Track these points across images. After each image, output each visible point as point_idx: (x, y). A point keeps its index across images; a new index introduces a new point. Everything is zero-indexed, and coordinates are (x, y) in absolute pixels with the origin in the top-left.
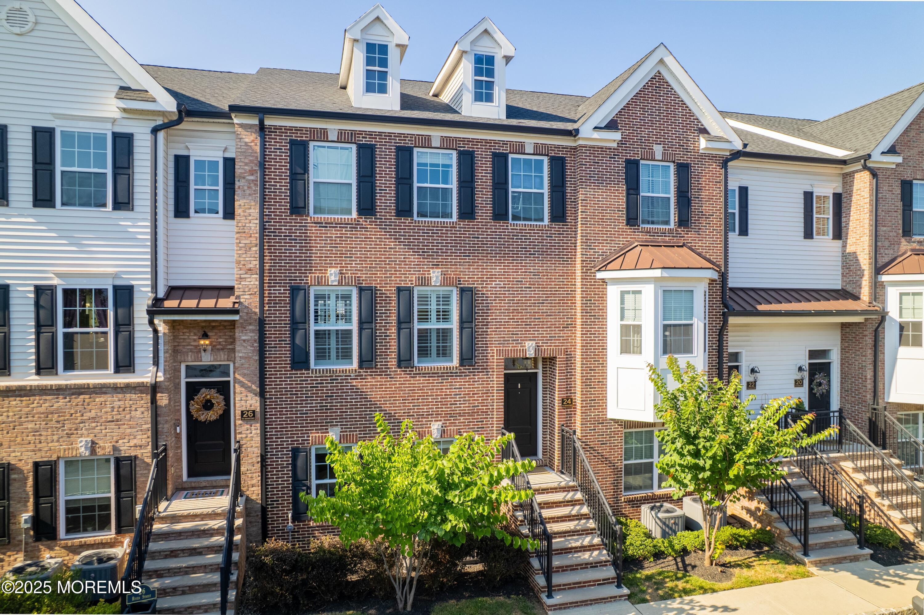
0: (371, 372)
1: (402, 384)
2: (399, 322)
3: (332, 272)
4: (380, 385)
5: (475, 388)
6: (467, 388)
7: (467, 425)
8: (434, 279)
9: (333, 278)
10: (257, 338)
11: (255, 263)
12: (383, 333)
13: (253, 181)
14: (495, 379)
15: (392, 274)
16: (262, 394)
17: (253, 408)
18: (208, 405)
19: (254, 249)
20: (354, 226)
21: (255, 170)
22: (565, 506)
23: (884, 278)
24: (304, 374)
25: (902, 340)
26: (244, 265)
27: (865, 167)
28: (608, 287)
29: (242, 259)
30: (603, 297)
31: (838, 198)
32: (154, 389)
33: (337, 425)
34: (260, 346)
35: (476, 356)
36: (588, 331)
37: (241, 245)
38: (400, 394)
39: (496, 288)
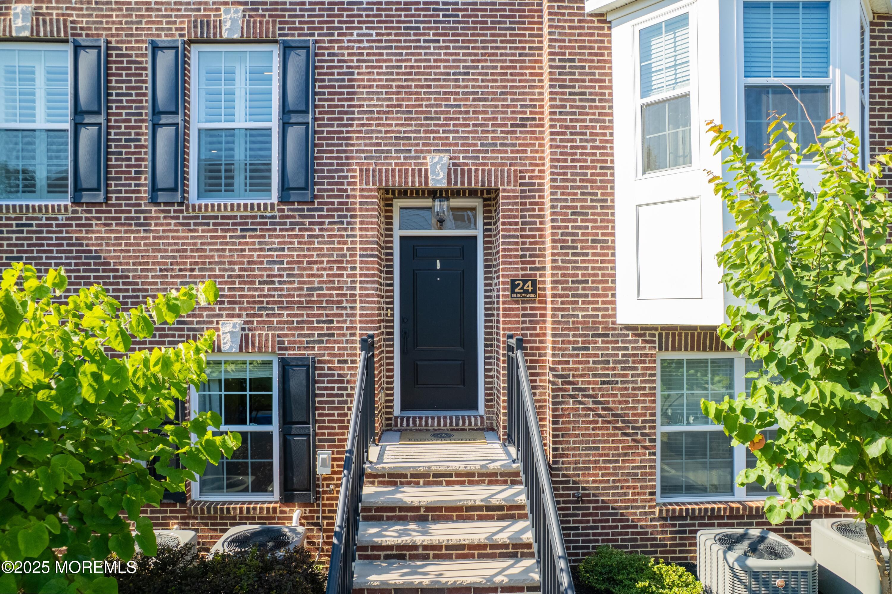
0: (97, 212)
1: (160, 238)
2: (155, 112)
3: (19, 10)
4: (116, 238)
5: (315, 249)
6: (295, 250)
7: (296, 329)
8: (228, 25)
9: (19, 23)
12: (123, 134)
14: (358, 233)
15: (142, 16)
22: (481, 518)
28: (614, 31)
35: (315, 184)
36: (567, 127)
38: (155, 257)
39: (361, 41)
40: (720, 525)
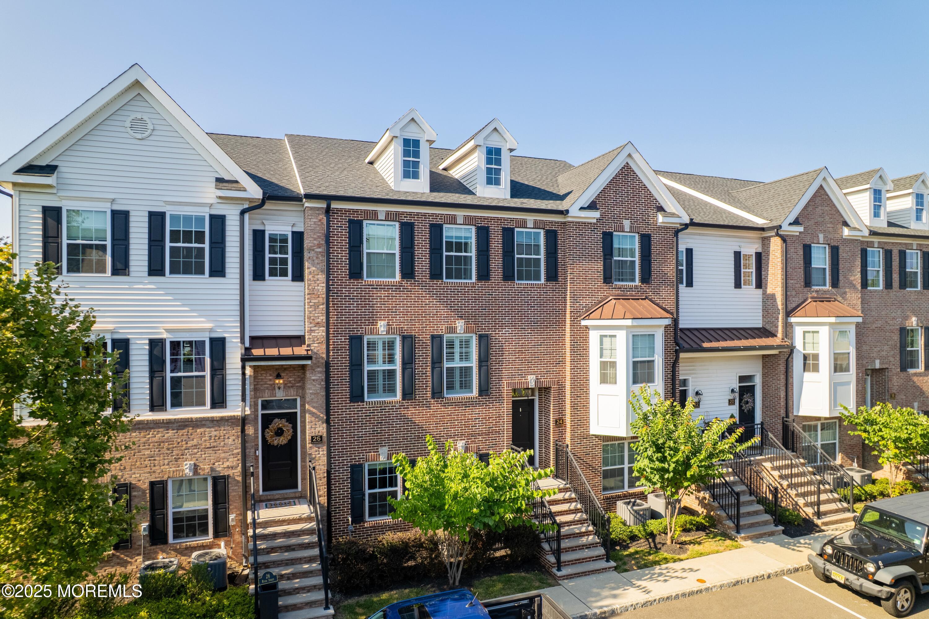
0: (411, 403)
1: (435, 412)
2: (433, 363)
3: (382, 324)
4: (418, 413)
5: (491, 413)
6: (484, 413)
7: (484, 443)
8: (459, 328)
9: (382, 329)
10: (323, 377)
11: (322, 318)
12: (421, 371)
13: (320, 252)
14: (505, 406)
15: (427, 325)
16: (328, 422)
17: (320, 434)
18: (279, 432)
19: (321, 307)
20: (398, 287)
21: (322, 244)
22: (562, 503)
23: (793, 320)
24: (360, 405)
25: (805, 368)
26: (313, 320)
27: (777, 235)
28: (590, 332)
29: (312, 315)
30: (586, 340)
31: (759, 256)
32: (244, 421)
33: (386, 446)
34: (326, 384)
35: (491, 388)
36: (575, 366)
37: (311, 304)
38: (433, 419)
39: (506, 334)
40: (621, 500)
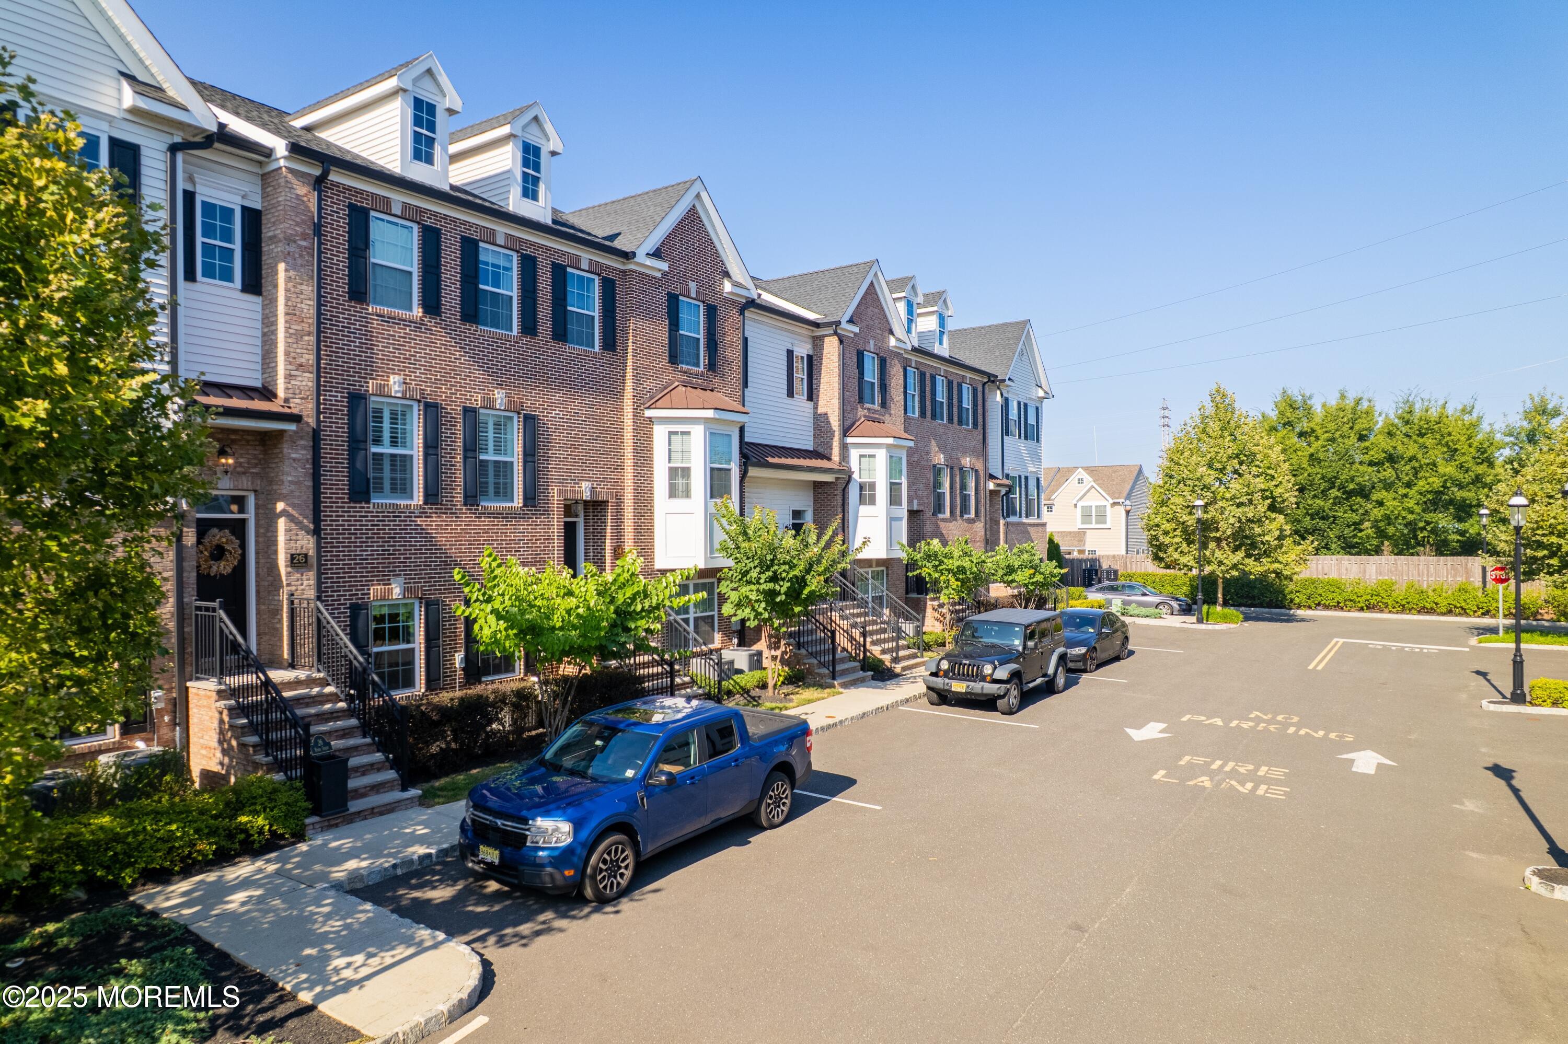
0: (436, 509)
1: (467, 525)
2: (466, 450)
3: (396, 380)
4: (445, 525)
5: (538, 533)
6: (530, 533)
8: (499, 401)
9: (396, 388)
10: (309, 457)
11: (310, 358)
12: (448, 461)
13: (306, 248)
15: (458, 390)
16: (317, 532)
17: (304, 551)
18: (219, 553)
19: (306, 338)
20: (418, 325)
21: (308, 234)
23: (849, 440)
24: (363, 507)
25: (862, 500)
26: (294, 358)
27: (836, 333)
28: (655, 427)
29: (292, 350)
30: (650, 437)
31: (811, 360)
33: (400, 575)
34: (314, 469)
35: (538, 496)
37: (291, 331)
38: (465, 537)
39: (556, 418)
